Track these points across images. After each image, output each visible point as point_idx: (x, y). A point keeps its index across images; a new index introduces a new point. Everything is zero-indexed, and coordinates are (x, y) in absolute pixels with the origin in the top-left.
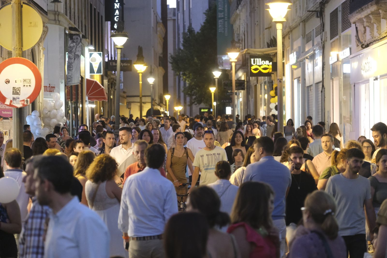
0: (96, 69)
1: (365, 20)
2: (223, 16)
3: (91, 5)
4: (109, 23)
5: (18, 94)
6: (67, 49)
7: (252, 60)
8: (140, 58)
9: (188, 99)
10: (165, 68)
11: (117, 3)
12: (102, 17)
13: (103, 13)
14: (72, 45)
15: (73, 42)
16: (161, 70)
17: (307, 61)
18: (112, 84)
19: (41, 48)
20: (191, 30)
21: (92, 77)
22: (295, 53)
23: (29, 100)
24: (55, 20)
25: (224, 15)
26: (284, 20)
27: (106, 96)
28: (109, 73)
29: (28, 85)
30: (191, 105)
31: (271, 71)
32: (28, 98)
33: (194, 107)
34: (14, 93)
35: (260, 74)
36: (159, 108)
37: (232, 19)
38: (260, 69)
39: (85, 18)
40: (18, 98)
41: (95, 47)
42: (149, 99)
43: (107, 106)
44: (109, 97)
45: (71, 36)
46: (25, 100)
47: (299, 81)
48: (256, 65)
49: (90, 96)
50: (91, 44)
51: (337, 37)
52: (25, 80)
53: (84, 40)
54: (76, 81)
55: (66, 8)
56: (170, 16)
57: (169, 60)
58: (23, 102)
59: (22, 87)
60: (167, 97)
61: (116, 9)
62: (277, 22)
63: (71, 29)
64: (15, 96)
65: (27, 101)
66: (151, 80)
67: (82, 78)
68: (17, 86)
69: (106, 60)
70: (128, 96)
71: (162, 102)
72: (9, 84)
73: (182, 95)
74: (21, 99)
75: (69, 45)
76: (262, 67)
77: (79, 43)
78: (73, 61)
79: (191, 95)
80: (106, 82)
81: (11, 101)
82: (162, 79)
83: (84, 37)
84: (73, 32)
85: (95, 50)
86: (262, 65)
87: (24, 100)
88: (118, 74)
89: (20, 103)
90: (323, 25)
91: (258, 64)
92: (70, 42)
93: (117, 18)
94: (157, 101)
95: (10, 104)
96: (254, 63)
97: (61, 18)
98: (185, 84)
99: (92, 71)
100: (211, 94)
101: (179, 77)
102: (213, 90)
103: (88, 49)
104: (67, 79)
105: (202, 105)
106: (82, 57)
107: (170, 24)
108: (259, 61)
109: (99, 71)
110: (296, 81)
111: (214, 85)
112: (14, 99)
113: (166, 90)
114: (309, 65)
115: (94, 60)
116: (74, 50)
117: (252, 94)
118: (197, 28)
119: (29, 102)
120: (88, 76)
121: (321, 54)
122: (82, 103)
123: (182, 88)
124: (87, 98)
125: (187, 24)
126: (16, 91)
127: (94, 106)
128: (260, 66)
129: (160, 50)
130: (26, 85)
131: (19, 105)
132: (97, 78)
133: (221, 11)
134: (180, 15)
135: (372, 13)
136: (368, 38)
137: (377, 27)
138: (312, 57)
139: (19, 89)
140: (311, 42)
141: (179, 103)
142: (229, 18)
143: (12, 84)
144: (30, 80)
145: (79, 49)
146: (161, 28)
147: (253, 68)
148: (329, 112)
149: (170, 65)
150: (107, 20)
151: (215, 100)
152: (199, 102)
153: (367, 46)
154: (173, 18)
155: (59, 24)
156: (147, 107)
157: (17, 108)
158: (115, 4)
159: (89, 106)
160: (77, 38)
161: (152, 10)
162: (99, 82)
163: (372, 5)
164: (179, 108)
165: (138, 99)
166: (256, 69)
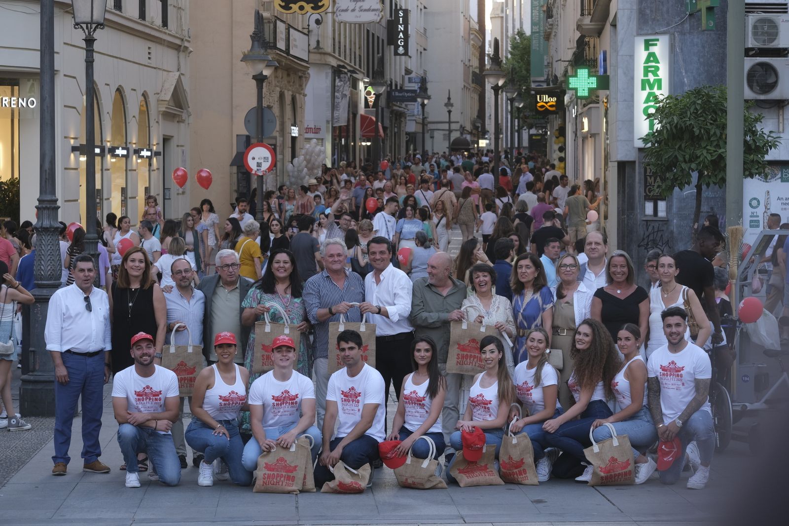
0: (371, 103)
2: (538, 30)
3: (368, 31)
4: (392, 47)
5: (260, 167)
6: (335, 89)
7: (538, 96)
11: (401, 25)
12: (383, 40)
13: (383, 36)
14: (339, 84)
15: (341, 81)
19: (302, 95)
21: (366, 112)
23: (267, 171)
24: (321, 59)
25: (539, 28)
27: (382, 133)
29: (267, 160)
32: (266, 169)
34: (257, 166)
35: (547, 112)
38: (547, 106)
39: (359, 48)
41: (371, 79)
48: (543, 102)
49: (365, 133)
50: (368, 75)
52: (264, 158)
54: (343, 122)
55: (334, 45)
61: (400, 32)
68: (259, 161)
70: (430, 123)
72: (254, 161)
74: (262, 170)
75: (336, 84)
76: (549, 104)
77: (347, 82)
78: (340, 100)
82: (477, 98)
85: (371, 83)
86: (549, 102)
91: (544, 101)
92: (338, 81)
93: (401, 41)
95: (255, 173)
96: (540, 99)
99: (367, 105)
103: (363, 82)
104: (335, 120)
108: (546, 98)
112: (258, 170)
115: (369, 93)
116: (341, 89)
119: (267, 173)
120: (362, 112)
122: (355, 142)
124: (360, 136)
127: (369, 144)
128: (546, 103)
130: (265, 161)
131: (261, 174)
133: (536, 24)
139: (261, 163)
145: (350, 84)
146: (475, 35)
147: (539, 105)
150: (389, 44)
154: (501, 15)
155: (326, 63)
157: (259, 176)
158: (400, 26)
160: (345, 77)
161: (462, 15)
166: (542, 106)
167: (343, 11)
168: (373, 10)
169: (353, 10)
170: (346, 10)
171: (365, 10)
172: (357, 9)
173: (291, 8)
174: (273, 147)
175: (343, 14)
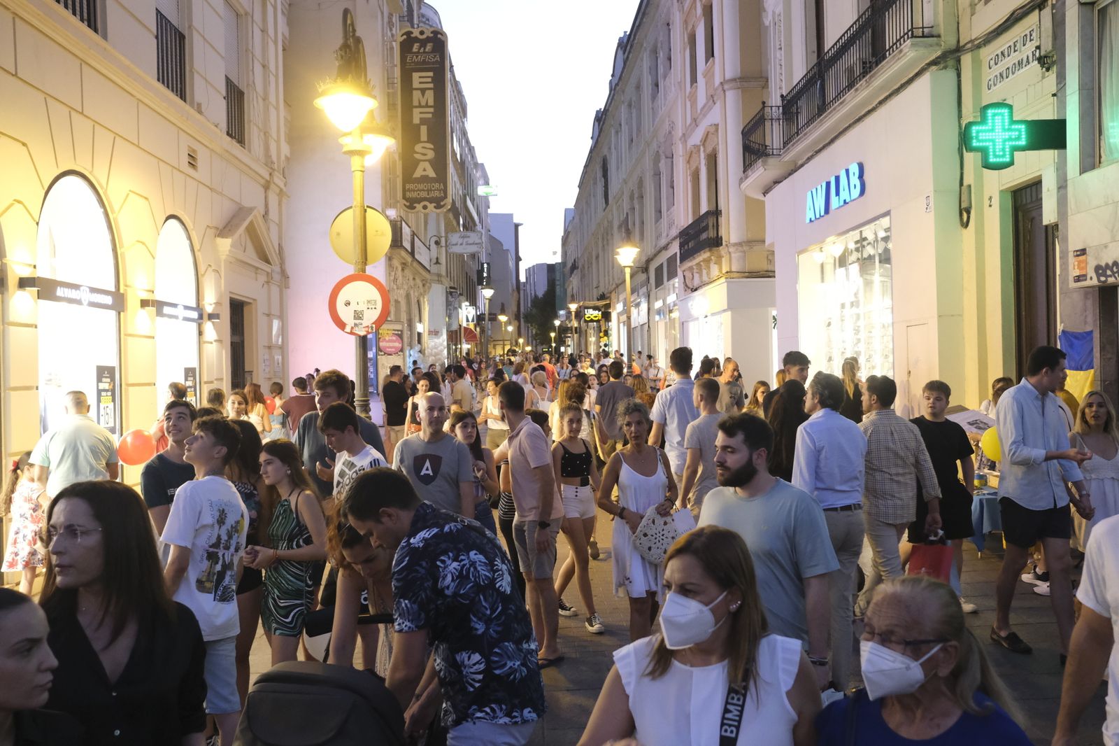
0: (470, 320)
1: (694, 267)
3: (467, 273)
4: (480, 282)
5: (360, 318)
6: (448, 304)
7: (586, 310)
8: (503, 312)
9: (534, 342)
10: (519, 321)
13: (475, 280)
14: (452, 300)
15: (453, 297)
16: (516, 323)
17: (633, 309)
18: (483, 331)
19: (425, 300)
20: (536, 296)
21: (468, 325)
22: (622, 303)
23: (374, 326)
24: (438, 280)
26: (632, 265)
27: (478, 339)
28: (480, 323)
29: (373, 307)
30: (536, 347)
31: (600, 318)
32: (373, 324)
33: (538, 347)
34: (355, 318)
35: (592, 321)
36: (515, 348)
37: (566, 285)
38: (592, 317)
39: (462, 281)
40: (361, 324)
41: (470, 303)
42: (509, 342)
43: (479, 347)
44: (481, 340)
45: (451, 293)
46: (370, 326)
47: (624, 324)
48: (588, 314)
49: (466, 339)
50: (467, 301)
51: (663, 286)
52: (369, 302)
53: (461, 298)
54: (455, 327)
56: (521, 287)
57: (522, 316)
58: (367, 329)
59: (365, 310)
60: (521, 341)
61: (484, 278)
62: (625, 267)
63: (451, 288)
64: (357, 322)
65: (372, 327)
66: (510, 328)
67: (460, 325)
68: (359, 308)
69: (478, 314)
70: (494, 341)
71: (517, 344)
72: (349, 307)
73: (530, 339)
74: (364, 325)
75: (449, 300)
77: (457, 299)
78: (452, 312)
79: (536, 340)
80: (478, 329)
81: (352, 328)
82: (517, 328)
83: (461, 294)
84: (452, 290)
85: (470, 306)
86: (593, 314)
87: (368, 327)
88: (487, 323)
89: (364, 329)
90: (648, 278)
91: (590, 313)
92: (450, 297)
93: (486, 280)
94: (514, 344)
95: (351, 331)
97: (443, 279)
98: (532, 332)
99: (468, 321)
100: (551, 338)
101: (528, 327)
102: (553, 335)
103: (465, 304)
104: (449, 325)
105: (544, 346)
106: (460, 310)
107: (522, 292)
108: (591, 311)
109: (473, 321)
110: (621, 325)
111: (555, 331)
112: (356, 325)
113: (520, 335)
114: (634, 311)
115: (469, 313)
116: (453, 304)
117: (583, 336)
118: (540, 294)
119: (374, 329)
120: (464, 324)
121: (647, 302)
122: (461, 344)
123: (530, 335)
124: (464, 340)
125: (533, 293)
126: (358, 316)
127: (469, 346)
128: (591, 315)
129: (515, 309)
130: (370, 307)
131: (362, 333)
132: (472, 326)
133: (558, 280)
134: (528, 286)
135: (704, 261)
136: (696, 282)
137: (707, 273)
138: (638, 305)
139: (362, 312)
140: (636, 294)
141: (528, 345)
142: (564, 284)
143: (353, 307)
144: (375, 301)
145: (457, 303)
146: (516, 294)
147: (585, 316)
148: (654, 347)
149: (522, 320)
150: (479, 284)
151: (555, 342)
152: (542, 344)
153: (696, 290)
154: (524, 288)
155: (442, 284)
156: (507, 348)
157: (360, 336)
158: (484, 274)
159: (466, 347)
160: (456, 295)
161: (510, 281)
162: (473, 329)
163: (704, 252)
164: (528, 349)
165: (501, 343)
166: (589, 317)
167: (453, 245)
168: (476, 244)
169: (461, 244)
170: (456, 244)
171: (471, 244)
172: (464, 243)
173: (415, 207)
174: (399, 333)
175: (454, 247)
